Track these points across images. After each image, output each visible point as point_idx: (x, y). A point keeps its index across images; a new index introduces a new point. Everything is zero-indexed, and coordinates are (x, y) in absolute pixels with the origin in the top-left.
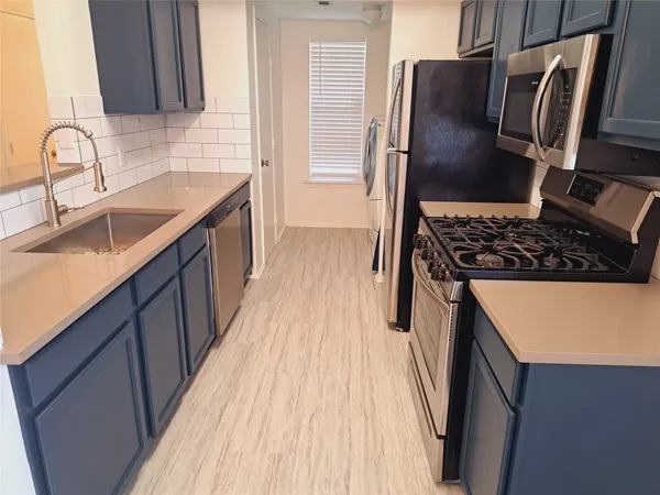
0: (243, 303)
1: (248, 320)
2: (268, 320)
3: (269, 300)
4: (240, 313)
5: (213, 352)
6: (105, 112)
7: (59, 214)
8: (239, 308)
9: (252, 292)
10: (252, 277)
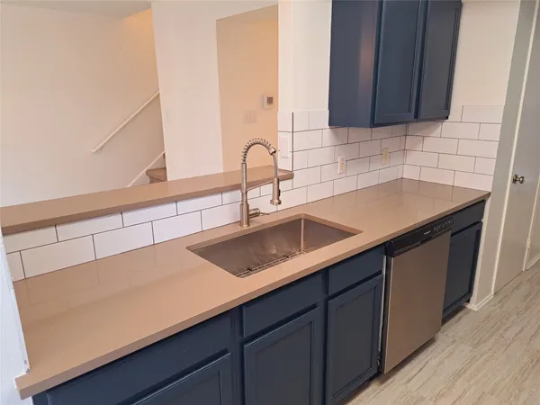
0: (441, 336)
1: (433, 362)
2: (458, 375)
3: (474, 347)
4: (430, 349)
5: (374, 387)
6: (329, 125)
7: (250, 216)
8: (431, 341)
9: (458, 327)
10: (469, 306)
